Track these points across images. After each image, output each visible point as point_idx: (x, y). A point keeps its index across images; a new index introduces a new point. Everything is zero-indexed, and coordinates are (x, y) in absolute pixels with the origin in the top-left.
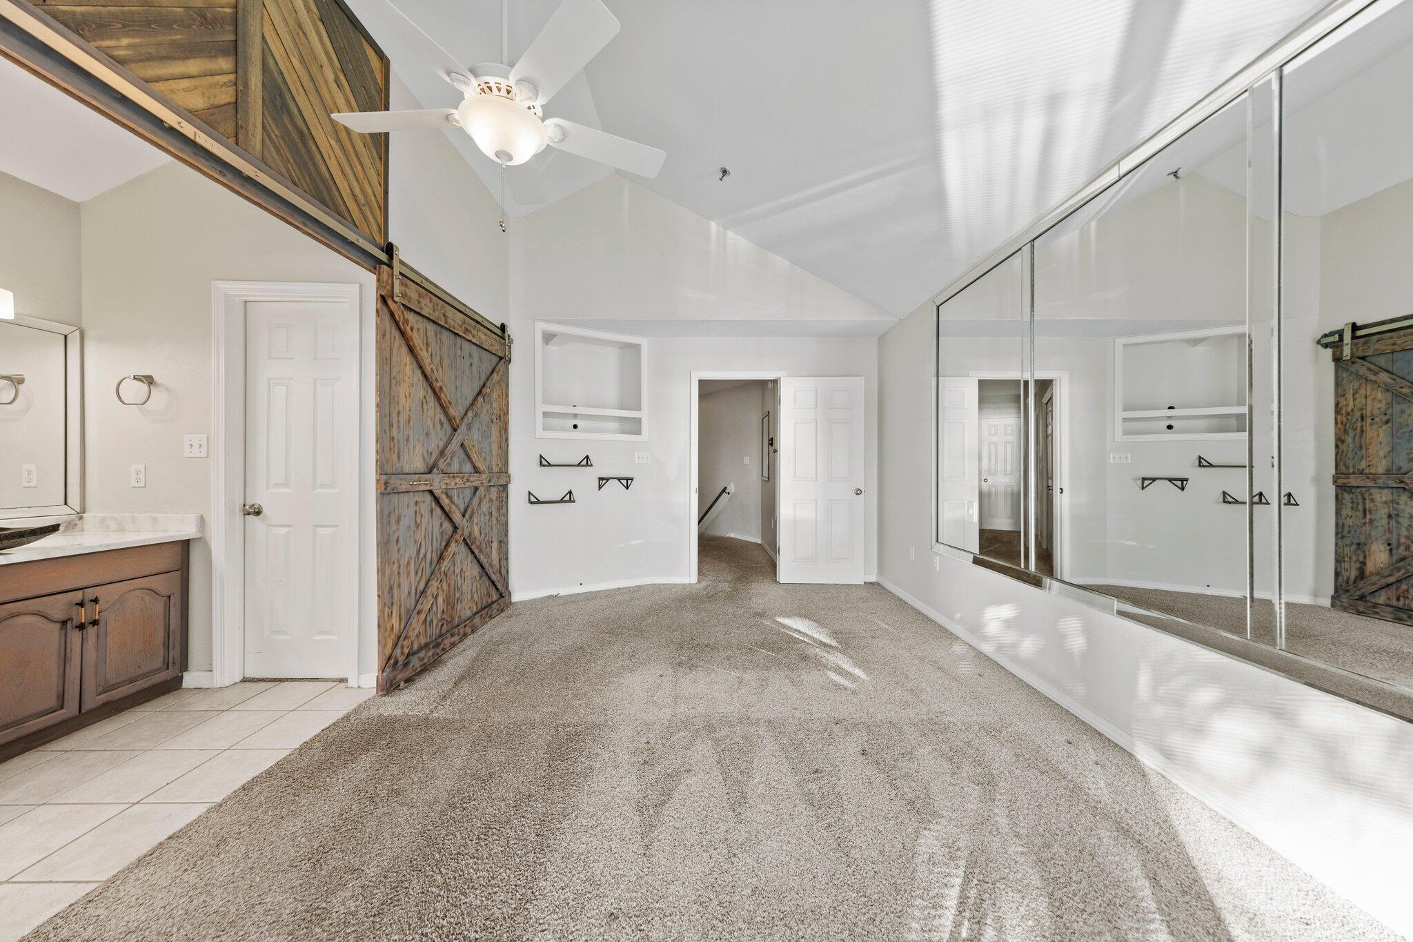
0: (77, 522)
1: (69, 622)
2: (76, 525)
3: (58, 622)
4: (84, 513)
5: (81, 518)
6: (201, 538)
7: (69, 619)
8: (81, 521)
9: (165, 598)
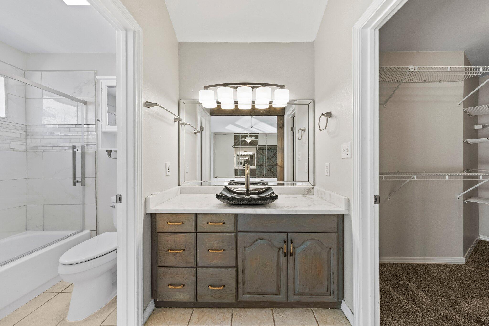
0: (312, 190)
1: (282, 249)
2: (311, 191)
3: (277, 248)
4: (315, 186)
5: (313, 188)
6: (348, 214)
7: (281, 248)
8: (313, 189)
9: (328, 249)
